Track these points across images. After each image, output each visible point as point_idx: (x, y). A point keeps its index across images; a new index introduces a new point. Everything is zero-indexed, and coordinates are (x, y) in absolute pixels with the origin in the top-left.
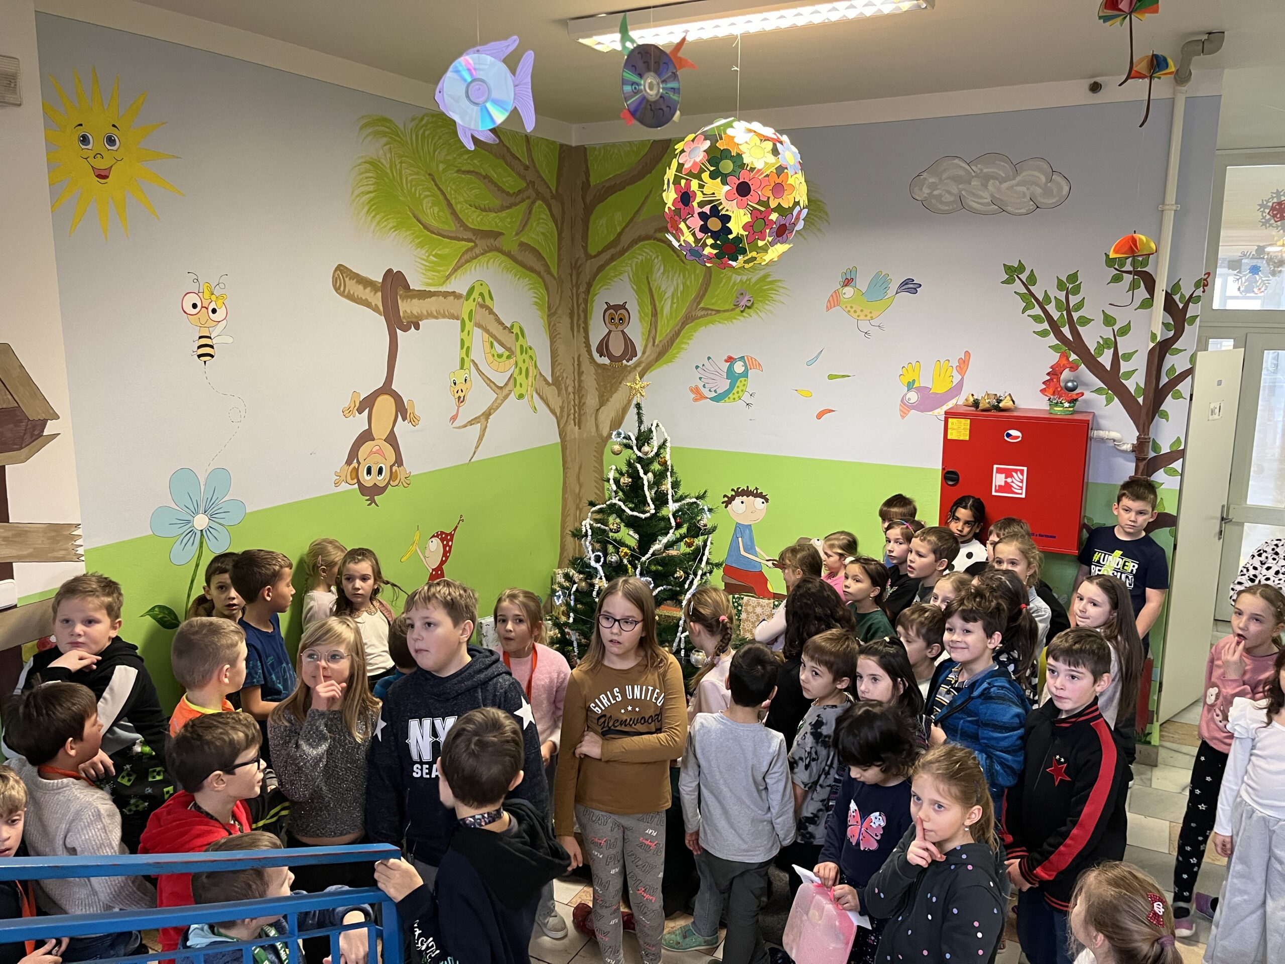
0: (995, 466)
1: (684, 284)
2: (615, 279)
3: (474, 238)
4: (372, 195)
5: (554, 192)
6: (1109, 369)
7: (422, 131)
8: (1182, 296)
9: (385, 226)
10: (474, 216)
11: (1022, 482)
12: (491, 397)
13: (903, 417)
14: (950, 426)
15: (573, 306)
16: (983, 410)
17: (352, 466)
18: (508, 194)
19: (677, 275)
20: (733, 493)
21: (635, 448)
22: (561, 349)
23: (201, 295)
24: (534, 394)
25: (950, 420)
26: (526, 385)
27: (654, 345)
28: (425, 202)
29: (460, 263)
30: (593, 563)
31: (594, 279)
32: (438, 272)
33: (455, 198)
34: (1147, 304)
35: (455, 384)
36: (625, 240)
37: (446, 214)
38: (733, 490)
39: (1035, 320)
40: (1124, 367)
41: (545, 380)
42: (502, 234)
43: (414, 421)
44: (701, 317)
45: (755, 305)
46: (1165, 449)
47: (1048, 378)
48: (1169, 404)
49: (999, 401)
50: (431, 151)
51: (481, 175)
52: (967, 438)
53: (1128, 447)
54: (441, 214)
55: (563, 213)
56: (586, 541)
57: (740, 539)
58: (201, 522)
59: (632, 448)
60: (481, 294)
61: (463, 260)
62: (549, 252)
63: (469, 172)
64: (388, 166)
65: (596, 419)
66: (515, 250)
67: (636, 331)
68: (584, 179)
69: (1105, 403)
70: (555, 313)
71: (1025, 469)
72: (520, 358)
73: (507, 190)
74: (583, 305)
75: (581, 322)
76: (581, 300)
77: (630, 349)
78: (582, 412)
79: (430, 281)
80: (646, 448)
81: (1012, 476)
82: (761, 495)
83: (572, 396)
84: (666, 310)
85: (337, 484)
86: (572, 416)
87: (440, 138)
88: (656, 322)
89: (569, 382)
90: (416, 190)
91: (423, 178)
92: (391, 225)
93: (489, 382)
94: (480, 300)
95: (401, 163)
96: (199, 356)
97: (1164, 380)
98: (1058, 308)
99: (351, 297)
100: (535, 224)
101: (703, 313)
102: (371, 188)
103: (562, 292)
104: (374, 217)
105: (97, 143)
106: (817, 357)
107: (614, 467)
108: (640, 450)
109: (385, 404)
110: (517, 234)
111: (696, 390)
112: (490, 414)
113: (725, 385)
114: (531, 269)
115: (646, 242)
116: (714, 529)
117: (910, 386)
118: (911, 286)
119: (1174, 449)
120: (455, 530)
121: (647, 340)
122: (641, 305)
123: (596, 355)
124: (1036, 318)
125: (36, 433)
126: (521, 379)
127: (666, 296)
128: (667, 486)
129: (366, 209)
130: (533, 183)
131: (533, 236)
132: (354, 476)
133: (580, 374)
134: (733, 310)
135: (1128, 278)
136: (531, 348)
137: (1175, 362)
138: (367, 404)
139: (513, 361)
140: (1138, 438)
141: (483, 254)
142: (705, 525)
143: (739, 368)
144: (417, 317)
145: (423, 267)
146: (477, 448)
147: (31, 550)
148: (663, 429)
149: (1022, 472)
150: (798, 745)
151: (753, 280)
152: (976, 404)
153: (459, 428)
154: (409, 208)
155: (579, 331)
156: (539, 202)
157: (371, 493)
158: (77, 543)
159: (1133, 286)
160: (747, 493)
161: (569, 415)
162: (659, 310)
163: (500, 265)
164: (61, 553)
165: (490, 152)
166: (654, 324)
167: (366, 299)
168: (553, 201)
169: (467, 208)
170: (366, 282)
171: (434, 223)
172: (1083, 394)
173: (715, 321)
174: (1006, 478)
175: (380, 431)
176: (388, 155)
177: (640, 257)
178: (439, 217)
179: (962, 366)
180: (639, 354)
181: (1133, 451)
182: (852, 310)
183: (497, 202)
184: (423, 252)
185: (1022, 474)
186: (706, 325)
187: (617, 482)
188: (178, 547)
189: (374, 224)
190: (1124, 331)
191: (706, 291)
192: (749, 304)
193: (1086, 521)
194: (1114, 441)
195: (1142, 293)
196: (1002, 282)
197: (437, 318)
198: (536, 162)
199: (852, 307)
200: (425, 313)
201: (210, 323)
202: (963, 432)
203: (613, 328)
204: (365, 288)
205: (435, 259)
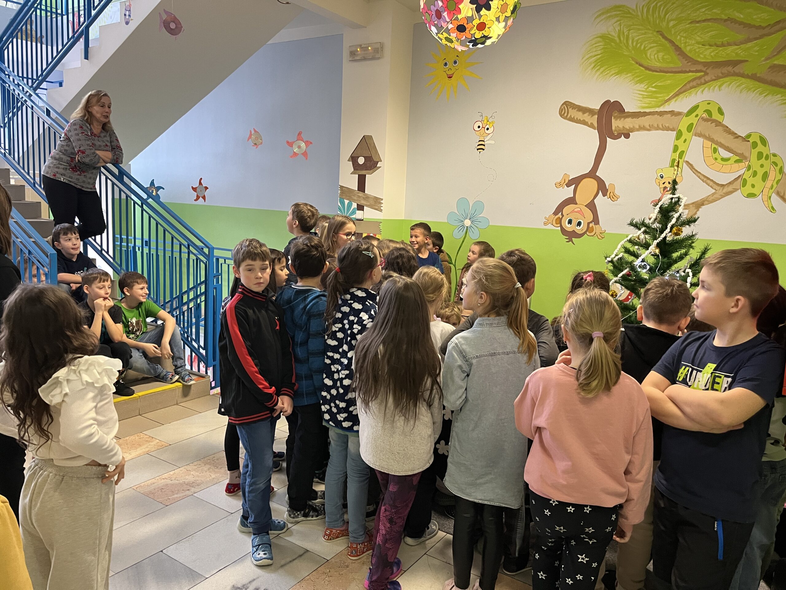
3: (704, 69)
10: (708, 52)
17: (557, 216)
18: (759, 27)
23: (482, 122)
24: (774, 195)
26: (761, 186)
29: (684, 89)
32: (657, 98)
33: (685, 43)
35: (662, 177)
42: (745, 61)
43: (614, 197)
50: (662, 15)
51: (722, 19)
54: (666, 57)
58: (467, 223)
60: (707, 111)
61: (687, 87)
63: (704, 21)
64: (616, 35)
66: (762, 71)
72: (755, 162)
73: (758, 24)
79: (647, 105)
85: (545, 224)
87: (673, 4)
90: (641, 46)
91: (650, 35)
92: (612, 73)
93: (706, 179)
94: (706, 116)
95: (628, 31)
96: (478, 149)
99: (572, 120)
102: (599, 52)
104: (599, 70)
109: (589, 184)
110: (768, 59)
112: (703, 204)
125: (375, 165)
126: (753, 181)
129: (592, 66)
132: (558, 222)
136: (773, 155)
138: (575, 182)
139: (744, 165)
141: (715, 80)
144: (629, 130)
145: (642, 96)
147: (369, 204)
154: (633, 58)
157: (571, 236)
158: (381, 205)
163: (738, 86)
164: (377, 207)
167: (584, 120)
169: (698, 48)
171: (657, 65)
175: (583, 200)
176: (616, 29)
178: (662, 60)
183: (741, 37)
184: (642, 85)
189: (597, 74)
197: (648, 130)
200: (638, 127)
201: (485, 135)
204: (583, 114)
205: (654, 89)
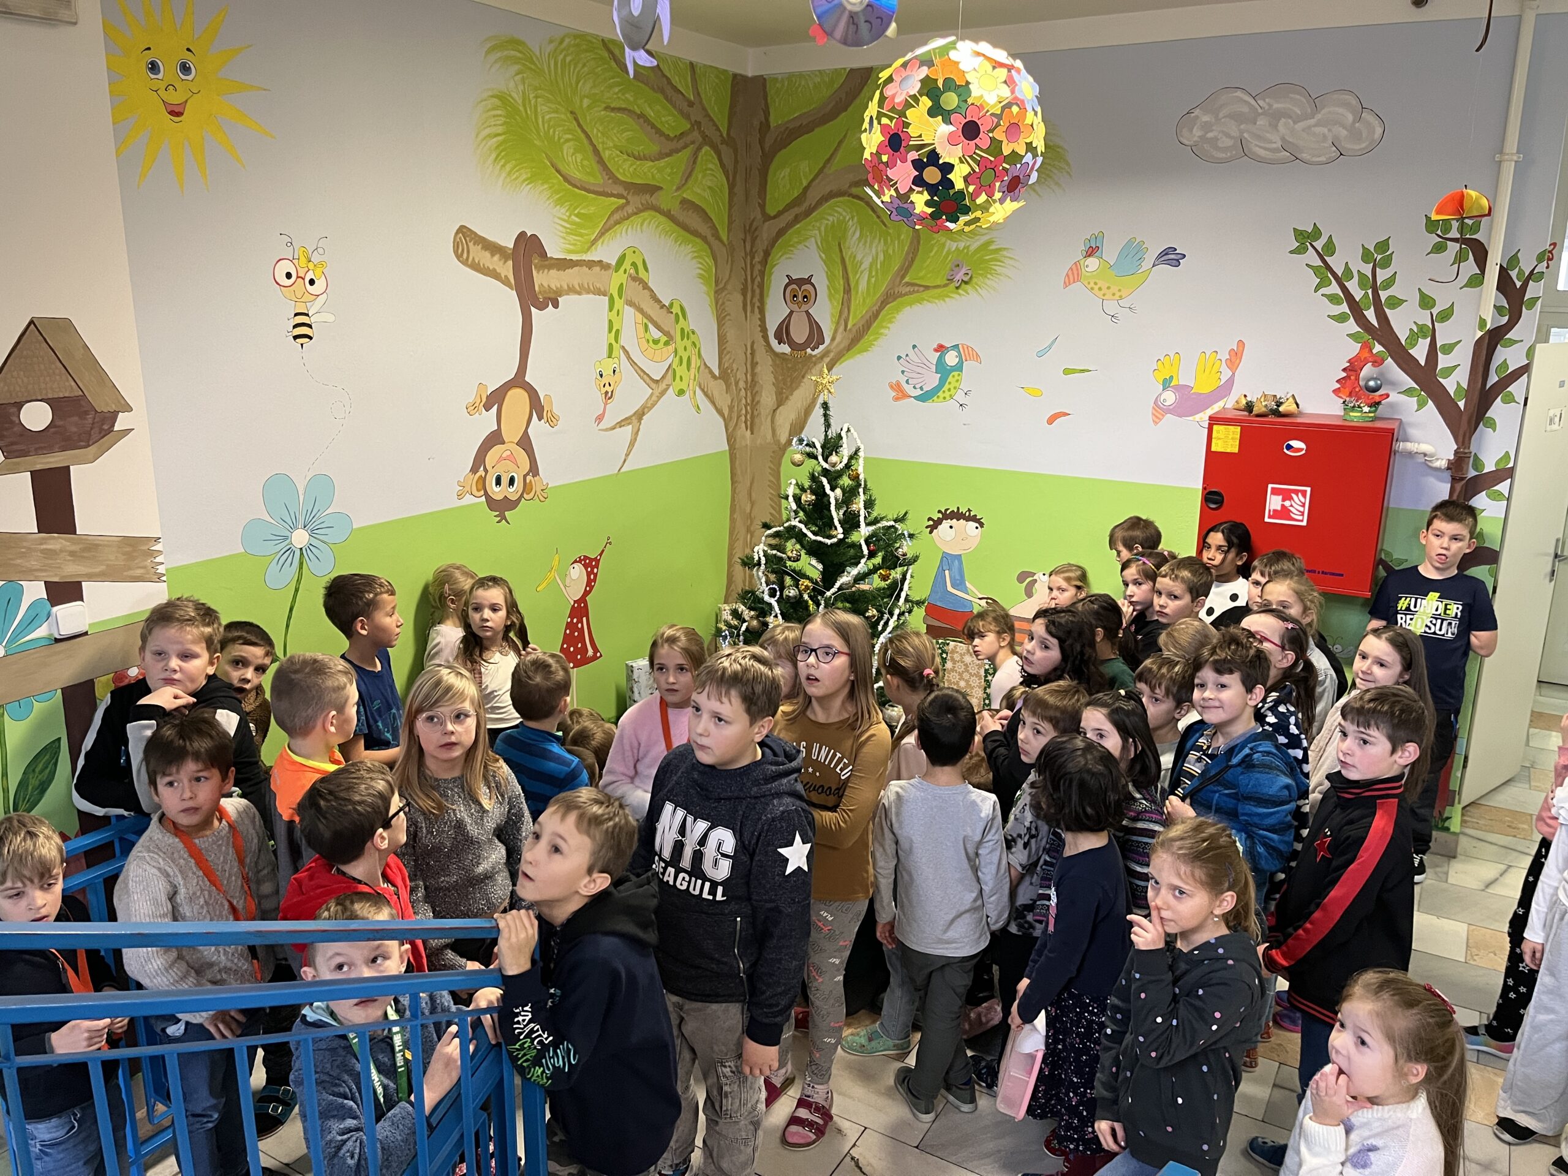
0: (1270, 486)
1: (885, 252)
2: (800, 247)
3: (625, 194)
4: (500, 138)
5: (725, 135)
6: (1423, 363)
7: (562, 56)
8: (1521, 272)
9: (516, 179)
10: (626, 166)
11: (1303, 505)
12: (645, 392)
13: (1156, 423)
14: (1214, 435)
15: (746, 280)
16: (1258, 416)
17: (478, 475)
18: (668, 137)
19: (877, 241)
20: (940, 516)
21: (820, 458)
22: (731, 335)
23: (296, 261)
24: (698, 390)
25: (1215, 427)
26: (687, 377)
27: (845, 330)
28: (565, 147)
29: (609, 224)
30: (767, 598)
31: (773, 246)
32: (581, 235)
33: (603, 143)
34: (1477, 281)
35: (601, 376)
36: (813, 196)
37: (591, 163)
38: (939, 512)
39: (1331, 301)
40: (1443, 361)
41: (711, 372)
42: (660, 188)
43: (552, 421)
44: (905, 295)
45: (974, 280)
46: (1489, 467)
47: (1344, 374)
48: (1498, 410)
49: (1279, 404)
50: (573, 82)
51: (634, 113)
52: (1236, 450)
53: (1442, 463)
54: (586, 163)
55: (736, 162)
56: (758, 570)
57: (947, 572)
58: (300, 538)
59: (816, 458)
60: (634, 264)
61: (612, 221)
62: (718, 211)
63: (620, 110)
64: (520, 102)
65: (773, 422)
66: (675, 207)
67: (824, 312)
68: (763, 119)
69: (1416, 407)
70: (724, 289)
71: (1308, 489)
72: (680, 344)
73: (667, 132)
74: (759, 279)
75: (756, 300)
76: (756, 273)
77: (816, 335)
78: (756, 413)
79: (571, 247)
80: (834, 458)
81: (1291, 499)
82: (974, 519)
83: (743, 393)
84: (863, 285)
85: (460, 496)
86: (743, 418)
87: (584, 65)
88: (849, 300)
89: (740, 375)
90: (554, 132)
91: (563, 116)
92: (524, 176)
93: (643, 374)
94: (632, 271)
95: (536, 97)
96: (296, 337)
97: (1493, 379)
98: (1362, 285)
99: (476, 267)
100: (700, 176)
101: (908, 289)
102: (500, 129)
103: (732, 262)
104: (503, 166)
105: (168, 71)
106: (1050, 347)
107: (794, 482)
108: (826, 461)
109: (517, 398)
110: (678, 189)
111: (897, 387)
112: (643, 414)
113: (933, 380)
114: (695, 233)
115: (841, 199)
116: (915, 559)
117: (1166, 384)
118: (1172, 257)
119: (1501, 466)
120: (601, 555)
121: (838, 323)
122: (831, 278)
123: (774, 342)
124: (1333, 299)
125: (106, 427)
126: (681, 371)
127: (863, 267)
128: (859, 505)
129: (494, 156)
130: (698, 124)
131: (699, 191)
132: (480, 487)
133: (754, 365)
134: (946, 285)
135: (1453, 247)
136: (693, 333)
137: (1508, 356)
138: (495, 399)
139: (671, 348)
140: (1456, 452)
141: (636, 214)
142: (904, 555)
143: (951, 359)
144: (555, 292)
145: (564, 230)
146: (627, 455)
147: (103, 568)
148: (855, 435)
149: (1304, 493)
150: (1016, 819)
151: (972, 248)
152: (1249, 407)
153: (606, 430)
154: (547, 155)
155: (753, 311)
156: (706, 149)
157: (501, 507)
158: (158, 560)
159: (1460, 258)
160: (957, 515)
161: (739, 417)
162: (852, 285)
163: (657, 227)
164: (139, 572)
165: (646, 84)
166: (846, 303)
167: (494, 270)
168: (724, 146)
169: (618, 156)
170: (493, 248)
171: (577, 174)
172: (1388, 396)
173: (923, 299)
174: (1283, 500)
175: (512, 434)
176: (521, 88)
177: (831, 218)
178: (582, 166)
179: (1233, 359)
180: (827, 341)
181: (1448, 468)
182: (1096, 288)
183: (654, 148)
184: (563, 210)
185: (1305, 496)
186: (911, 304)
187: (798, 499)
188: (274, 567)
189: (504, 175)
190: (1446, 315)
191: (913, 261)
192: (966, 279)
193: (1383, 557)
194: (1425, 455)
195: (1470, 267)
196: (1291, 252)
197: (579, 293)
198: (703, 96)
199: (1096, 284)
200: (566, 287)
201: (307, 297)
202: (1231, 442)
203: (795, 307)
204: (493, 255)
205: (577, 220)
